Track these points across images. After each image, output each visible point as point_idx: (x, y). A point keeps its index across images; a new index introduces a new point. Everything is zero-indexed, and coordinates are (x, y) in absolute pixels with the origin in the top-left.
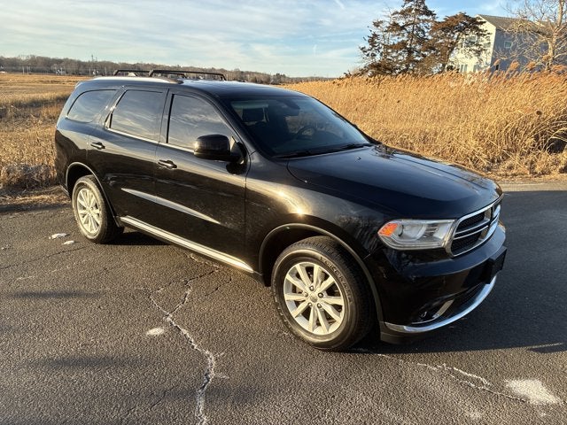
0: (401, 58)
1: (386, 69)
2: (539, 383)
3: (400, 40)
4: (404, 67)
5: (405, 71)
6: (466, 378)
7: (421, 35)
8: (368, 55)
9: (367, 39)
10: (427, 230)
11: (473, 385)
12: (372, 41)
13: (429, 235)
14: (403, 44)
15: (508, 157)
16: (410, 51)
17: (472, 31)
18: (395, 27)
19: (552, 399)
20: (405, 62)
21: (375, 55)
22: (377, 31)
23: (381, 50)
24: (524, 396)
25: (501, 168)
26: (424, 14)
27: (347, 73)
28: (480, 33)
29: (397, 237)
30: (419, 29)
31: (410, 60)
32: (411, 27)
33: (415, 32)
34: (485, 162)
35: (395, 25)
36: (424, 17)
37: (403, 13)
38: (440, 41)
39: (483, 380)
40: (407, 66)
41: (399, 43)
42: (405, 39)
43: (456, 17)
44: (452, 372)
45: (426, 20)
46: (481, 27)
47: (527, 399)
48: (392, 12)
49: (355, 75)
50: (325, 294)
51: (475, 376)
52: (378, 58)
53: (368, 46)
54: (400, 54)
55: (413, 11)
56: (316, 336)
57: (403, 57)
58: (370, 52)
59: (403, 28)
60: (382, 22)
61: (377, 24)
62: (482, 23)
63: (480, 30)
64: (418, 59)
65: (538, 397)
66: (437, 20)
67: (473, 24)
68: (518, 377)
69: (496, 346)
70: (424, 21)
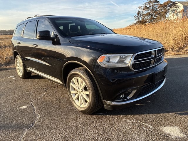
0: (148, 18)
1: (143, 22)
2: (177, 128)
3: (148, 12)
4: (150, 21)
5: (150, 22)
6: (143, 125)
7: (155, 9)
8: (137, 18)
9: (137, 13)
10: (120, 59)
11: (145, 129)
12: (138, 14)
13: (121, 61)
14: (149, 13)
15: (186, 47)
16: (152, 16)
17: (174, 6)
18: (146, 8)
19: (182, 135)
20: (150, 19)
21: (139, 18)
22: (140, 10)
23: (142, 16)
24: (168, 134)
25: (183, 50)
26: (156, 2)
27: (130, 25)
28: (177, 7)
29: (106, 62)
30: (155, 8)
31: (152, 18)
32: (152, 7)
33: (153, 9)
34: (177, 49)
35: (146, 7)
36: (156, 3)
37: (148, 3)
38: (162, 11)
39: (151, 126)
40: (151, 21)
41: (147, 13)
42: (149, 11)
43: (167, 2)
44: (137, 123)
45: (157, 4)
46: (177, 5)
47: (170, 135)
48: (145, 3)
49: (133, 25)
50: (84, 90)
51: (147, 125)
52: (141, 19)
53: (137, 15)
54: (148, 17)
55: (152, 2)
56: (81, 108)
57: (149, 17)
58: (138, 17)
59: (149, 8)
60: (141, 7)
61: (140, 8)
62: (177, 3)
63: (177, 6)
64: (155, 18)
65: (175, 134)
66: (161, 4)
67: (174, 4)
68: (168, 125)
69: (161, 112)
70: (156, 5)
